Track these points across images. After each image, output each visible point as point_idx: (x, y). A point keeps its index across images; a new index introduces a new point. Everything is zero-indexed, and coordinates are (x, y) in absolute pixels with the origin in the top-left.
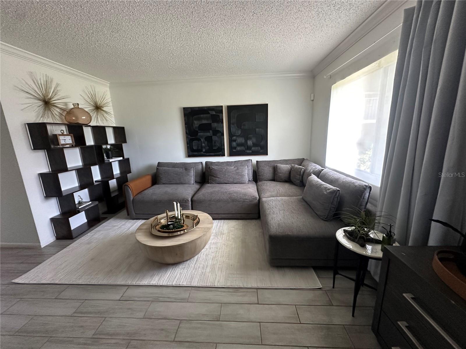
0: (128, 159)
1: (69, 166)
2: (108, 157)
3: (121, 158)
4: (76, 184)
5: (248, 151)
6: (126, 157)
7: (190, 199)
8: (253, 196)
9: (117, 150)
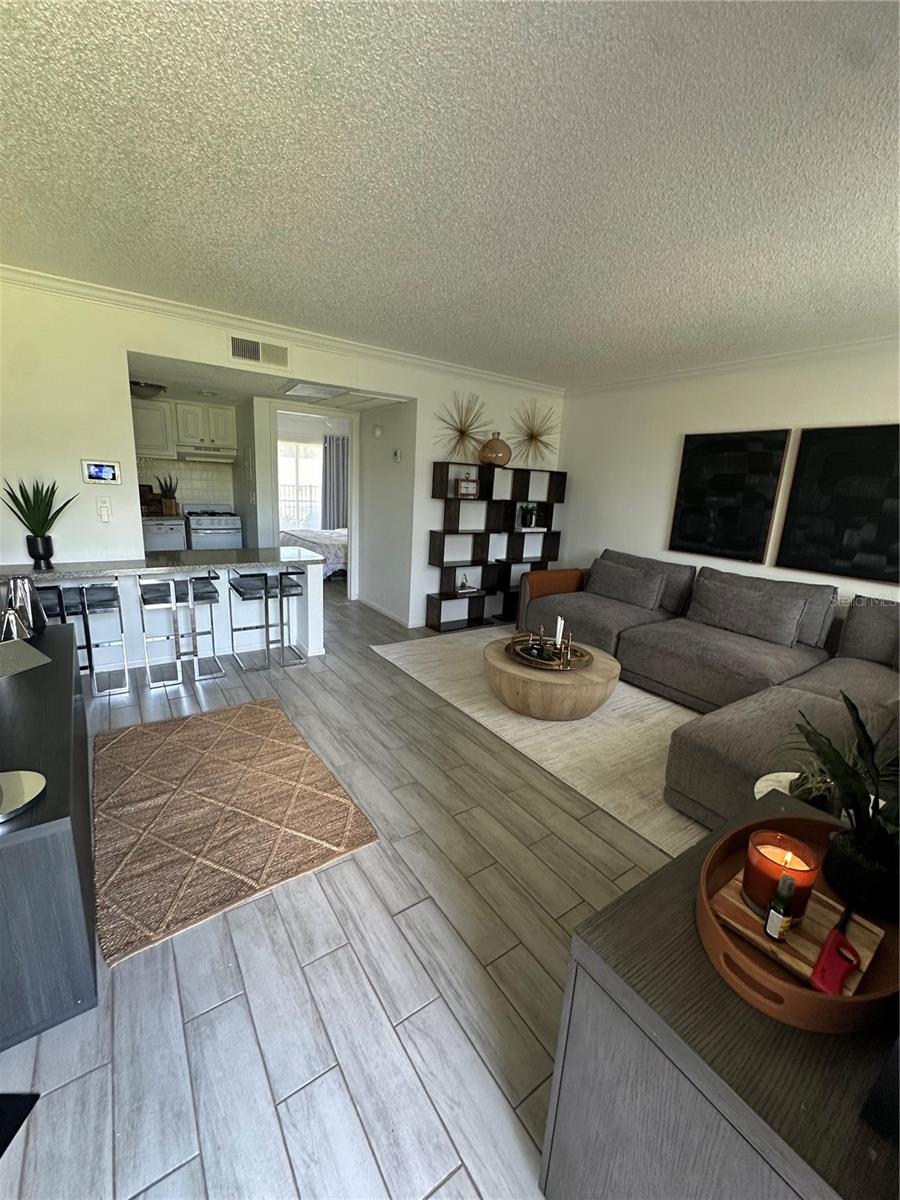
0: (558, 534)
1: (461, 527)
2: (526, 524)
3: (545, 530)
4: (468, 557)
5: (840, 563)
6: (553, 529)
7: (616, 632)
9: (544, 513)
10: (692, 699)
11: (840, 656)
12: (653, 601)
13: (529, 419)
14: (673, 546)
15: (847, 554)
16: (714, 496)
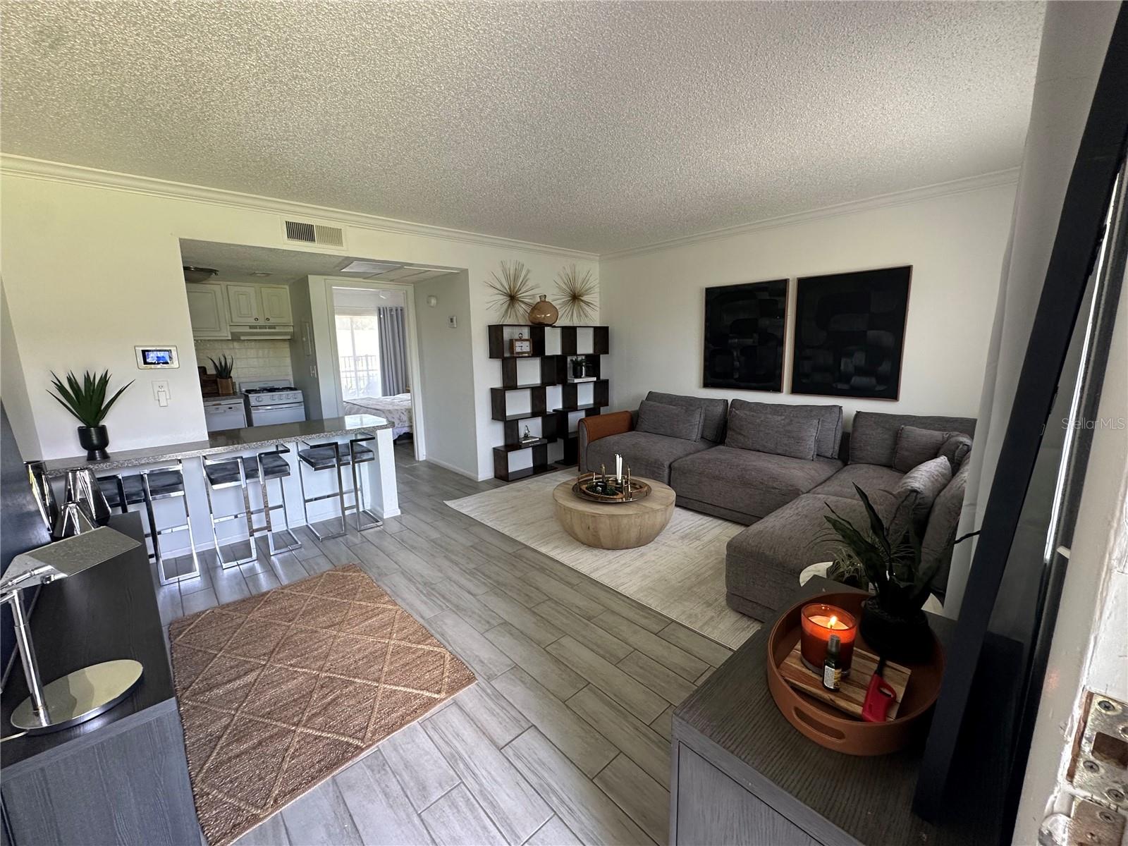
0: (606, 382)
1: (520, 383)
2: (577, 375)
3: (595, 379)
4: (528, 410)
5: (840, 386)
6: (602, 377)
7: (667, 464)
8: (792, 486)
9: (592, 364)
10: (739, 515)
11: (851, 464)
12: (695, 433)
13: (571, 281)
14: (707, 384)
15: (846, 378)
16: (735, 338)
